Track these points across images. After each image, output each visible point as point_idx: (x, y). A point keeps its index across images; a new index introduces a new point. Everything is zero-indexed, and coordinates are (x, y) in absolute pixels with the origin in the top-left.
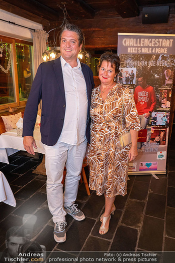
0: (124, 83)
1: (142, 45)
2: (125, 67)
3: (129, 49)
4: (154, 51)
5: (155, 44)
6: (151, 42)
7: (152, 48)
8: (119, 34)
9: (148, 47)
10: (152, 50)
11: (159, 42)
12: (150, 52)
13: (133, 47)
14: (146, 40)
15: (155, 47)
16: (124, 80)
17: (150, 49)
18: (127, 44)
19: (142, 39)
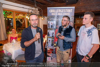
0: (51, 28)
1: (58, 12)
2: (51, 21)
3: (52, 14)
4: (63, 14)
5: (64, 11)
6: (62, 10)
7: (63, 13)
8: (48, 8)
9: (61, 13)
10: (62, 14)
11: (65, 10)
12: (62, 15)
13: (54, 13)
14: (60, 10)
15: (64, 13)
16: (50, 26)
17: (62, 13)
18: (51, 12)
19: (58, 10)
